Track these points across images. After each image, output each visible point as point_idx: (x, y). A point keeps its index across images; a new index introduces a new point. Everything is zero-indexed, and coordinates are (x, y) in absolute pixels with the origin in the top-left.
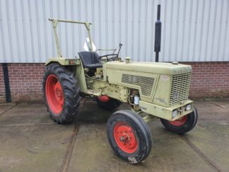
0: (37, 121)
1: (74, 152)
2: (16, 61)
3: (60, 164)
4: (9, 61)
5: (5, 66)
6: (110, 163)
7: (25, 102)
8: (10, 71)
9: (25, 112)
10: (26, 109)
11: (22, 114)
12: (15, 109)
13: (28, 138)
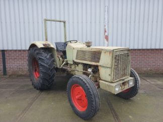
0: (18, 87)
2: (10, 48)
4: (6, 49)
5: (3, 51)
7: (17, 76)
8: (7, 55)
10: (14, 80)
12: (7, 80)
13: (7, 98)
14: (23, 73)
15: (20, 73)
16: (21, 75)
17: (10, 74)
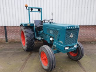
0: (16, 50)
1: (26, 65)
3: (19, 70)
5: (5, 27)
6: (40, 70)
7: (14, 42)
8: (7, 29)
9: (12, 46)
10: (13, 45)
11: (10, 47)
12: (8, 45)
13: (9, 58)
14: (17, 41)
15: (16, 41)
16: (17, 42)
17: (10, 41)
